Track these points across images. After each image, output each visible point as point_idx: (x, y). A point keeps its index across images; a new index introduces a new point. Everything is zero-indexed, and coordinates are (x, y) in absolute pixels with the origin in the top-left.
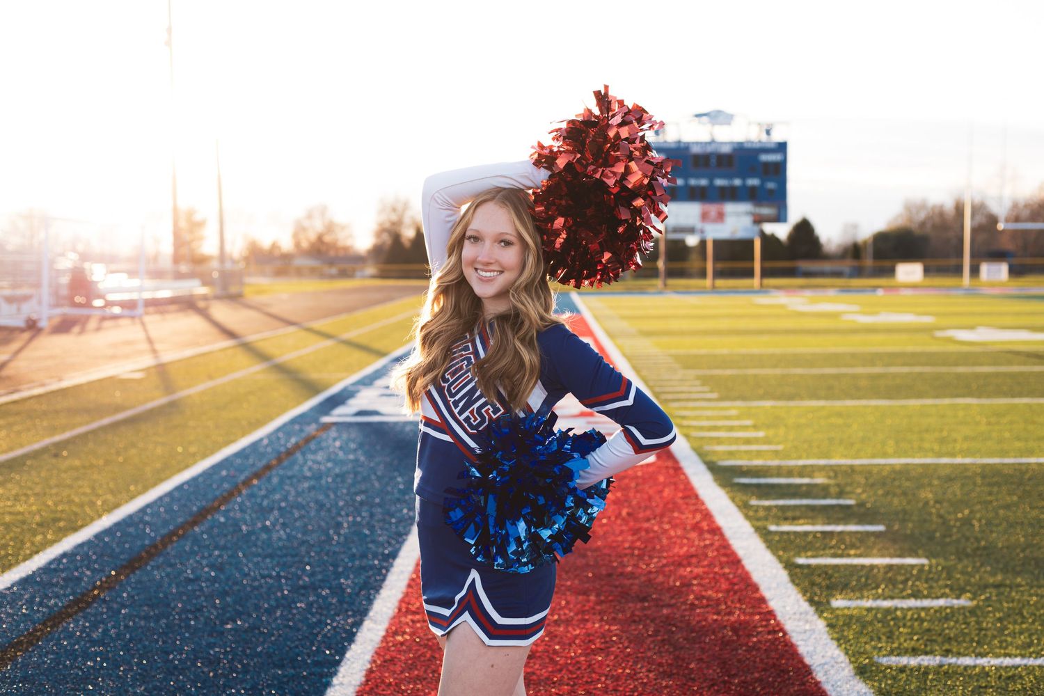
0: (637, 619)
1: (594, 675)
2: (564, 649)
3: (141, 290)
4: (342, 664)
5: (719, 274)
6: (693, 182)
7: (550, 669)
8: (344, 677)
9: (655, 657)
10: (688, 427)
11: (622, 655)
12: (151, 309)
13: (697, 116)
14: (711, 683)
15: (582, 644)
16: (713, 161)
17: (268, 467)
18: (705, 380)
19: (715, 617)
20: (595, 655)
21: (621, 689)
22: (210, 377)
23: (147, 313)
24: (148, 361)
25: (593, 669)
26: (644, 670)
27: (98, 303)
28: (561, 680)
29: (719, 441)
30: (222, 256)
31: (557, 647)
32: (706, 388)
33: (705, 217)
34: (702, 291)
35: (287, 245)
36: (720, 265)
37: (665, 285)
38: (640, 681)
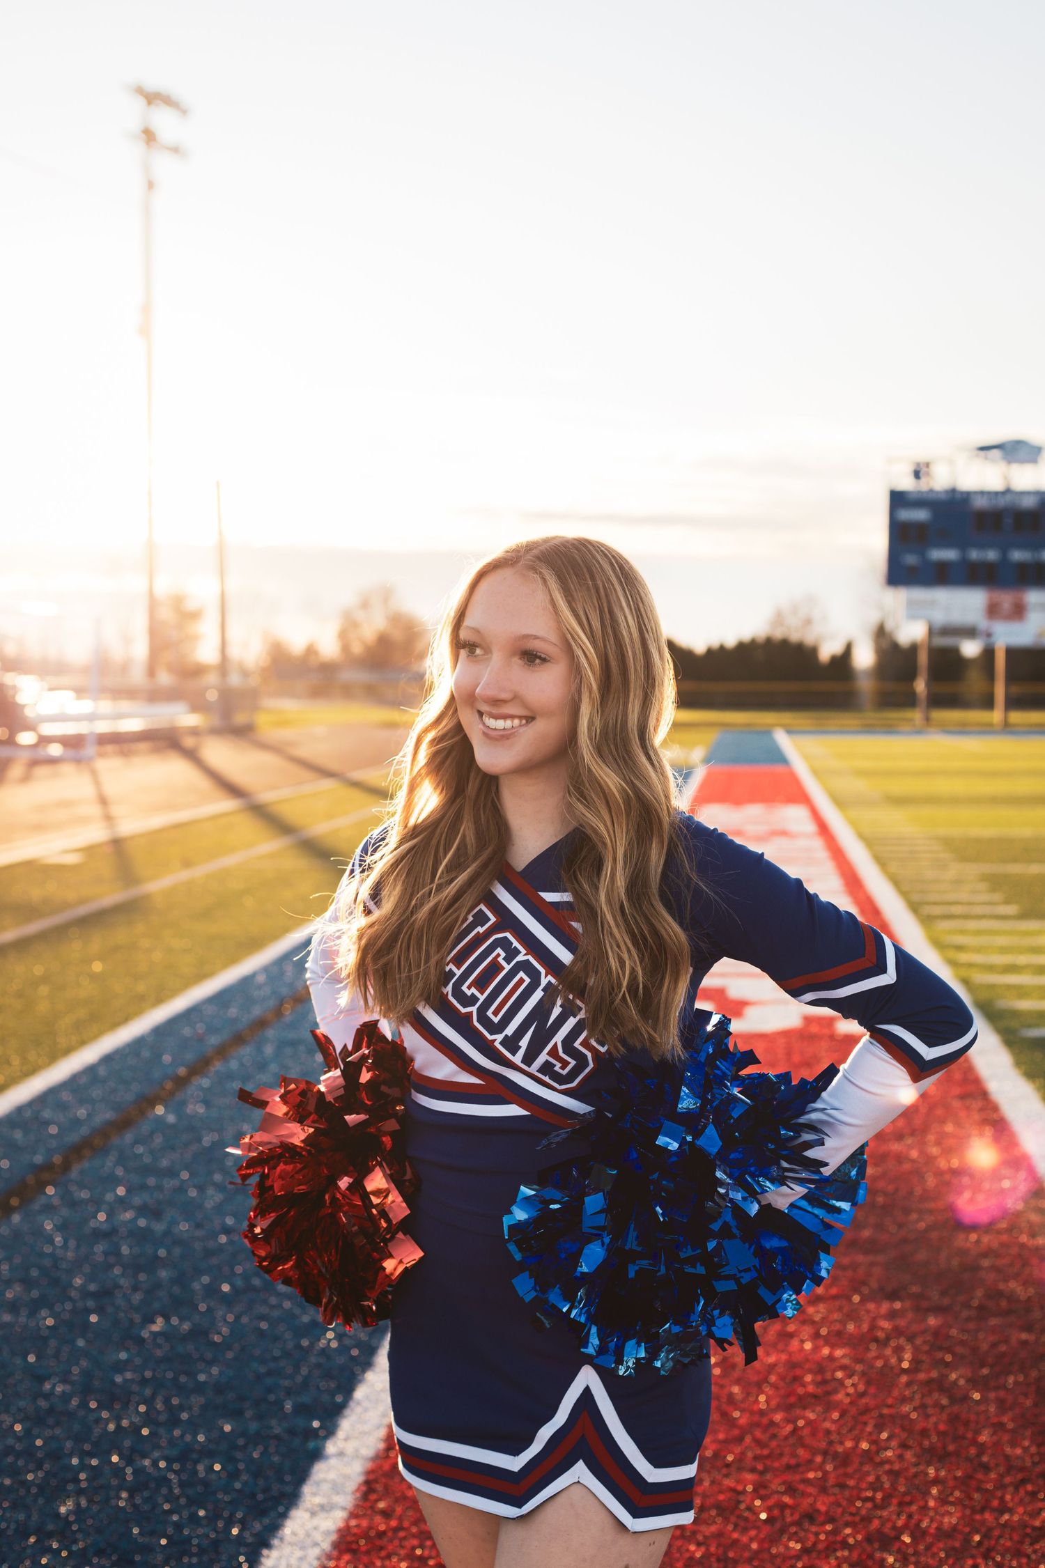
0: (881, 1335)
1: (801, 1452)
2: (748, 1394)
3: (91, 718)
4: (347, 1412)
5: (1013, 703)
6: (974, 555)
7: (721, 1436)
8: (346, 1439)
9: (914, 1416)
10: (971, 965)
11: (853, 1411)
12: (109, 748)
13: (982, 449)
14: (1020, 1476)
15: (782, 1384)
16: (1008, 521)
17: (261, 1024)
18: (995, 882)
19: (1024, 1336)
20: (805, 1408)
21: (851, 1483)
22: (187, 863)
23: (102, 755)
24: (96, 834)
25: (801, 1438)
26: (894, 1443)
27: (26, 738)
28: (740, 1458)
29: (1021, 991)
30: (224, 666)
31: (736, 1389)
32: (997, 897)
33: (993, 611)
34: (986, 730)
35: (329, 648)
36: (1015, 689)
37: (928, 719)
38: (887, 1467)
